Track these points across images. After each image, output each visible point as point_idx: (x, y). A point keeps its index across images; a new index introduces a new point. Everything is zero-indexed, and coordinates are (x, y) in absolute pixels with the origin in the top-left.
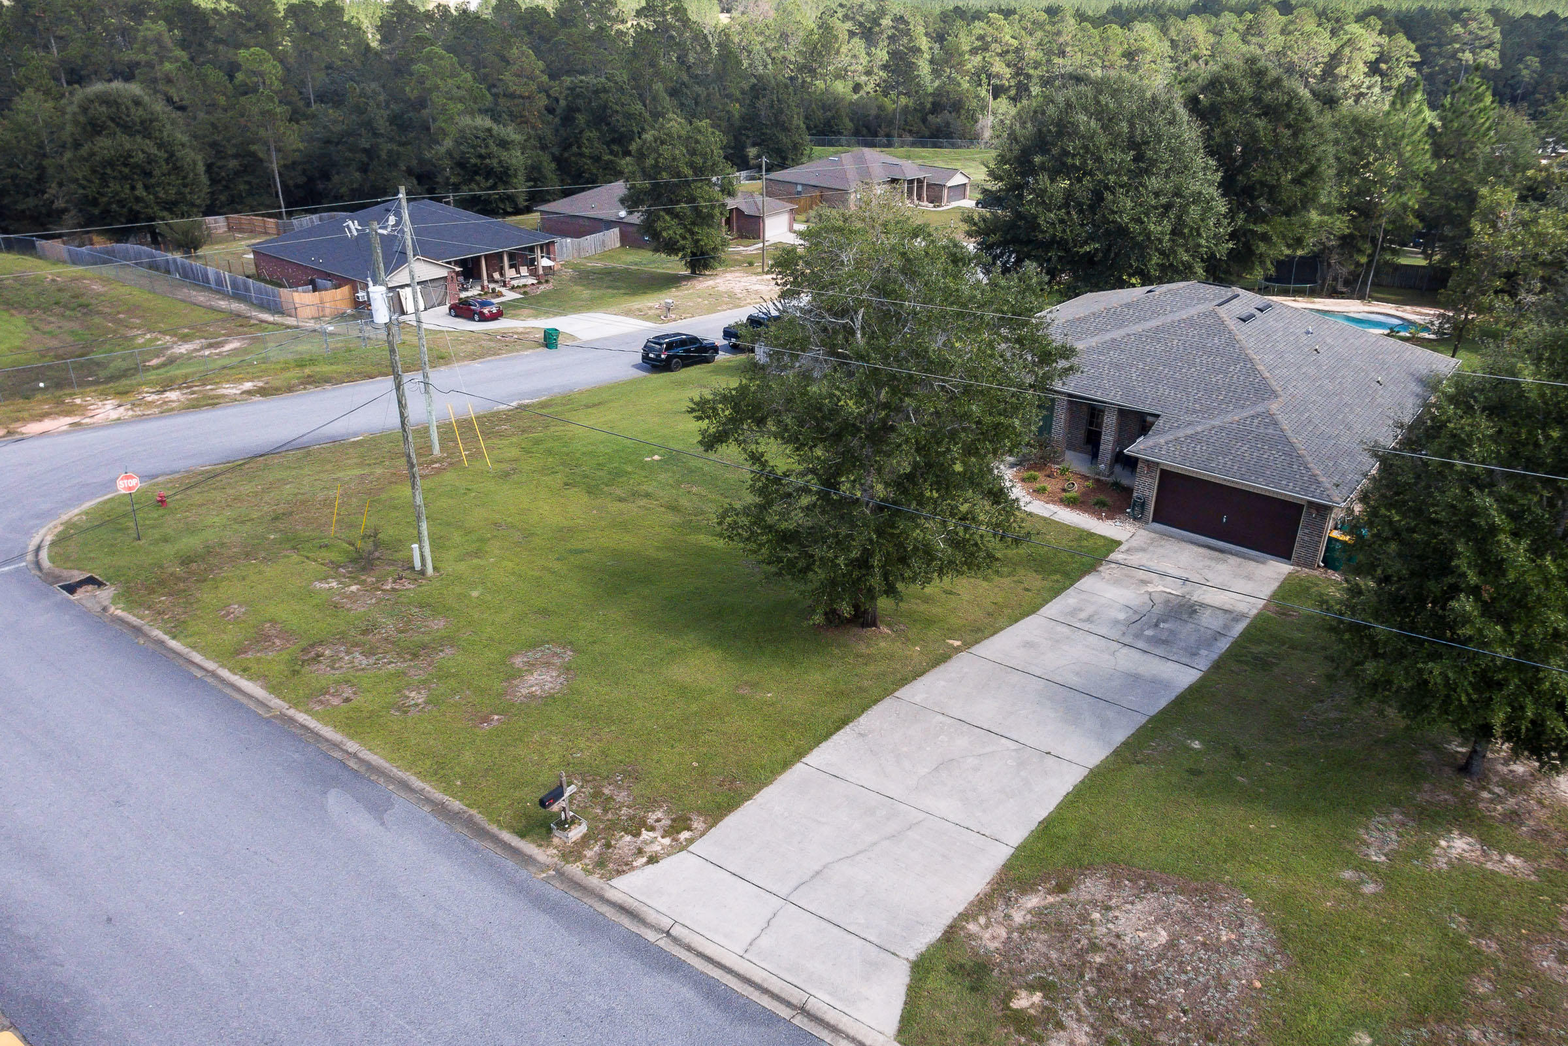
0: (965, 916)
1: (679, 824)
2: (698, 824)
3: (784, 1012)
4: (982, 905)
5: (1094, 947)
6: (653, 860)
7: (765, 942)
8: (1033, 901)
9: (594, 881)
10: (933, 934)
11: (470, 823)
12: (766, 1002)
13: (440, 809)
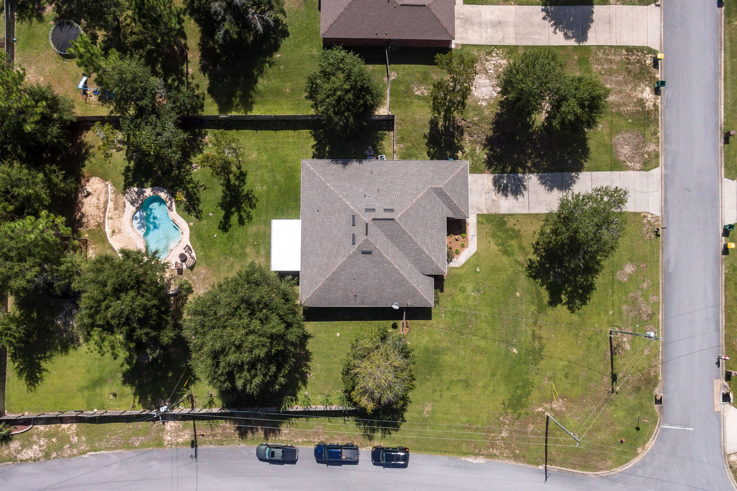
0: (637, 170)
1: (645, 217)
2: (643, 215)
3: (663, 181)
4: (634, 169)
5: (633, 153)
6: (653, 214)
7: (656, 190)
8: (629, 164)
9: (660, 219)
10: (642, 172)
11: (662, 246)
12: (663, 184)
13: (662, 253)
